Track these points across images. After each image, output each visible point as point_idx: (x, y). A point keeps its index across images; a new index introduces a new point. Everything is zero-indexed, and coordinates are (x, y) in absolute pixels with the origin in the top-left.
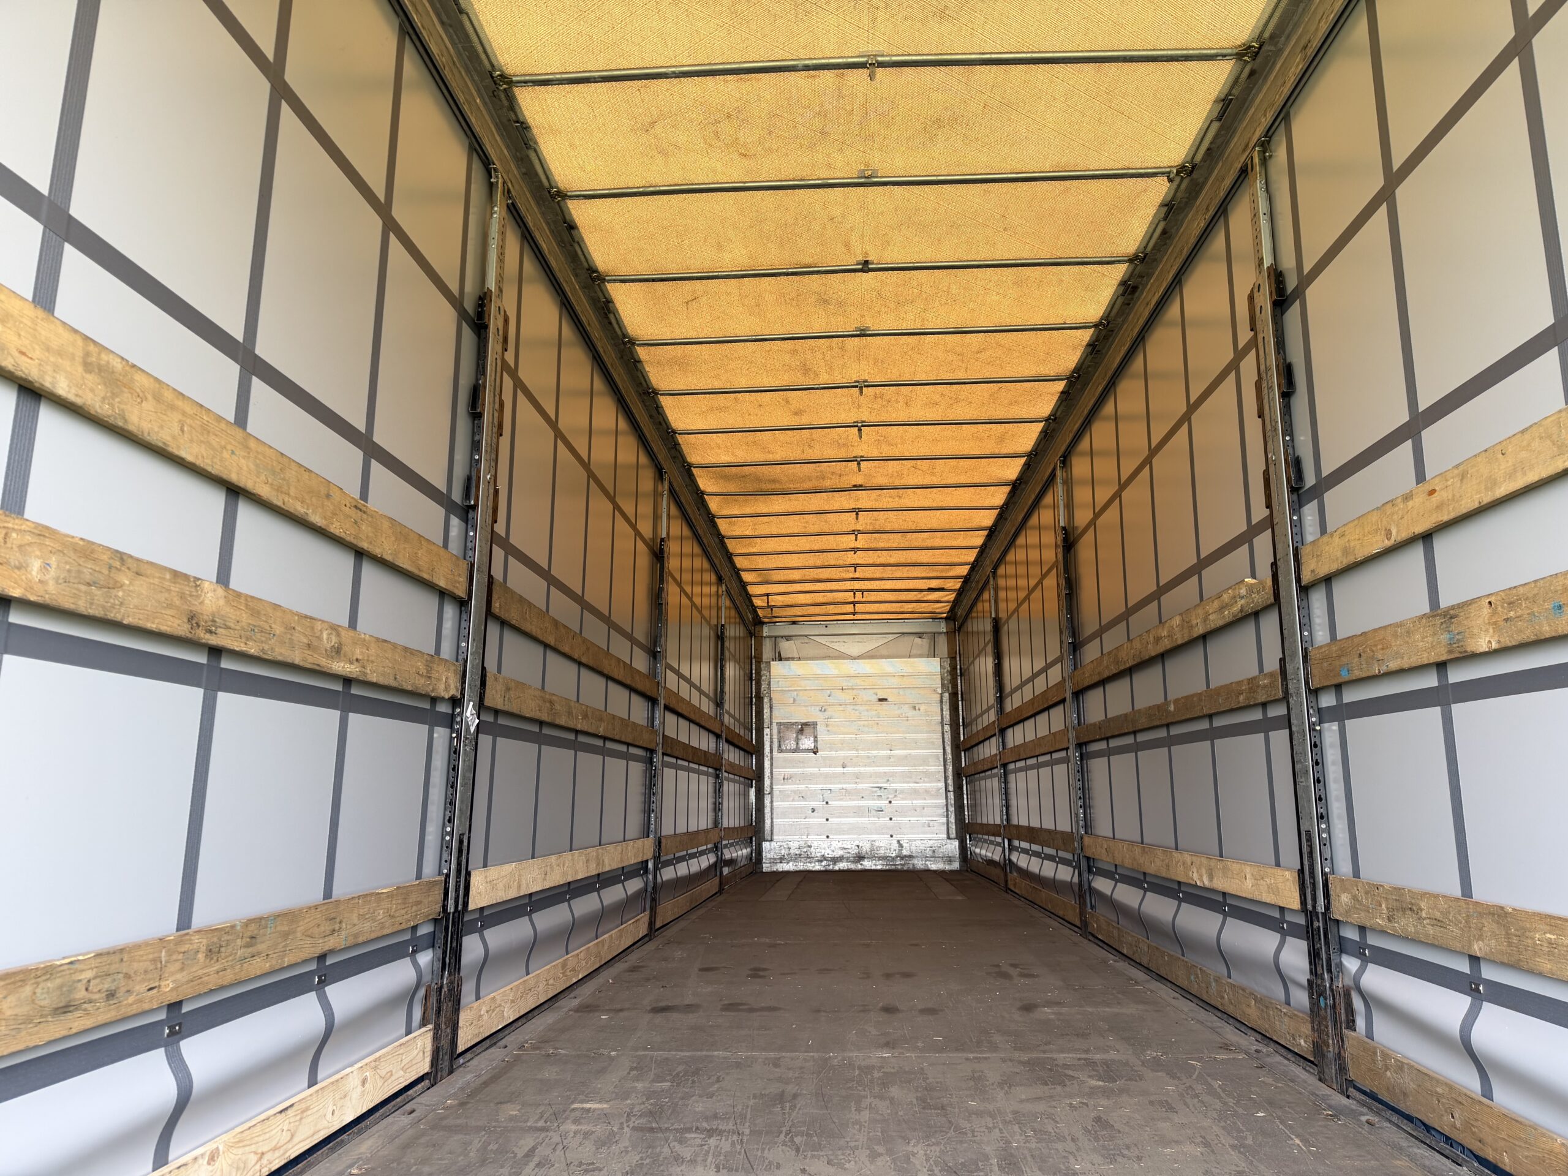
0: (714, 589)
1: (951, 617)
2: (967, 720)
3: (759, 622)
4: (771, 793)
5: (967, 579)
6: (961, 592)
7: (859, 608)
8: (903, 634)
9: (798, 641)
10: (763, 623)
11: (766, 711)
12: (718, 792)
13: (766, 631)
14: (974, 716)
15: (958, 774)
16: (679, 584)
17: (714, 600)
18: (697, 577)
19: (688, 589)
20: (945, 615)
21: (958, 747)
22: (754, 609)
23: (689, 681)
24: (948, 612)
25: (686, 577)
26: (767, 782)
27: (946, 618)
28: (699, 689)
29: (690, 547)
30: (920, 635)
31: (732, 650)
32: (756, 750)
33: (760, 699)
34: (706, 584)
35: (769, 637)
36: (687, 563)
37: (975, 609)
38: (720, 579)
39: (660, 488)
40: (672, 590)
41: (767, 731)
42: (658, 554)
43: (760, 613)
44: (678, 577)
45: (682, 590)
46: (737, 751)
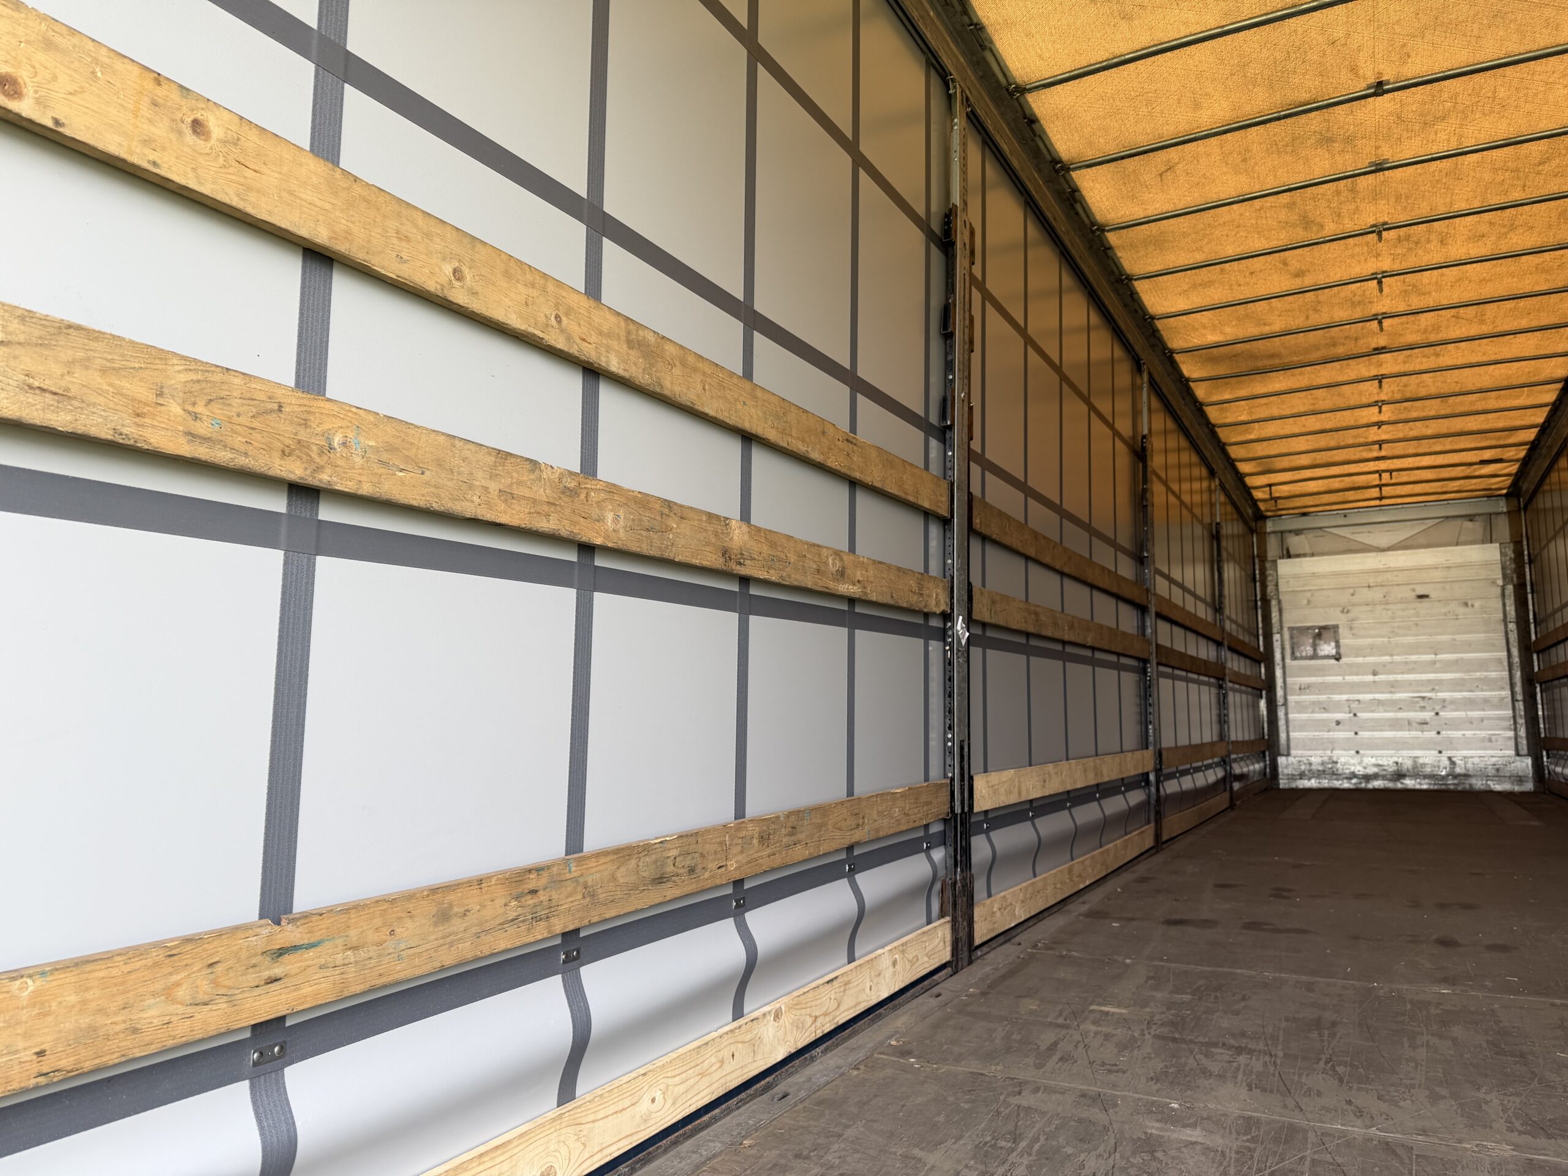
0: (1205, 484)
1: (1514, 492)
2: (1539, 617)
3: (1260, 517)
4: (1285, 704)
5: (1534, 446)
6: (1526, 462)
7: (1386, 491)
8: (1447, 517)
9: (1310, 535)
10: (1266, 517)
11: (1275, 615)
12: (1222, 703)
13: (1270, 526)
14: (1550, 610)
15: (1529, 681)
16: (1165, 483)
17: (1206, 497)
18: (1185, 473)
19: (1175, 487)
20: (1505, 491)
21: (1527, 648)
22: (1254, 502)
23: (1181, 586)
24: (1509, 488)
25: (1173, 474)
26: (1280, 693)
27: (1506, 495)
28: (1194, 594)
29: (1175, 441)
30: (1471, 518)
31: (1230, 550)
32: (1267, 658)
33: (1266, 602)
34: (1196, 479)
35: (1274, 532)
36: (1173, 459)
37: (1548, 481)
38: (1212, 473)
39: (1138, 381)
40: (1157, 488)
41: (1276, 637)
42: (1140, 453)
43: (1262, 506)
44: (1163, 475)
45: (1169, 489)
46: (1242, 659)
